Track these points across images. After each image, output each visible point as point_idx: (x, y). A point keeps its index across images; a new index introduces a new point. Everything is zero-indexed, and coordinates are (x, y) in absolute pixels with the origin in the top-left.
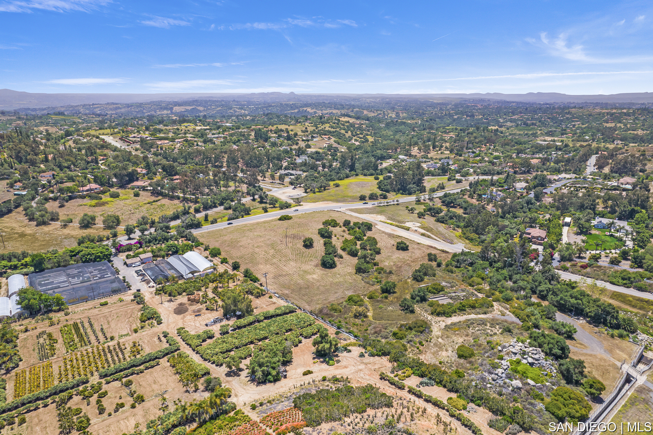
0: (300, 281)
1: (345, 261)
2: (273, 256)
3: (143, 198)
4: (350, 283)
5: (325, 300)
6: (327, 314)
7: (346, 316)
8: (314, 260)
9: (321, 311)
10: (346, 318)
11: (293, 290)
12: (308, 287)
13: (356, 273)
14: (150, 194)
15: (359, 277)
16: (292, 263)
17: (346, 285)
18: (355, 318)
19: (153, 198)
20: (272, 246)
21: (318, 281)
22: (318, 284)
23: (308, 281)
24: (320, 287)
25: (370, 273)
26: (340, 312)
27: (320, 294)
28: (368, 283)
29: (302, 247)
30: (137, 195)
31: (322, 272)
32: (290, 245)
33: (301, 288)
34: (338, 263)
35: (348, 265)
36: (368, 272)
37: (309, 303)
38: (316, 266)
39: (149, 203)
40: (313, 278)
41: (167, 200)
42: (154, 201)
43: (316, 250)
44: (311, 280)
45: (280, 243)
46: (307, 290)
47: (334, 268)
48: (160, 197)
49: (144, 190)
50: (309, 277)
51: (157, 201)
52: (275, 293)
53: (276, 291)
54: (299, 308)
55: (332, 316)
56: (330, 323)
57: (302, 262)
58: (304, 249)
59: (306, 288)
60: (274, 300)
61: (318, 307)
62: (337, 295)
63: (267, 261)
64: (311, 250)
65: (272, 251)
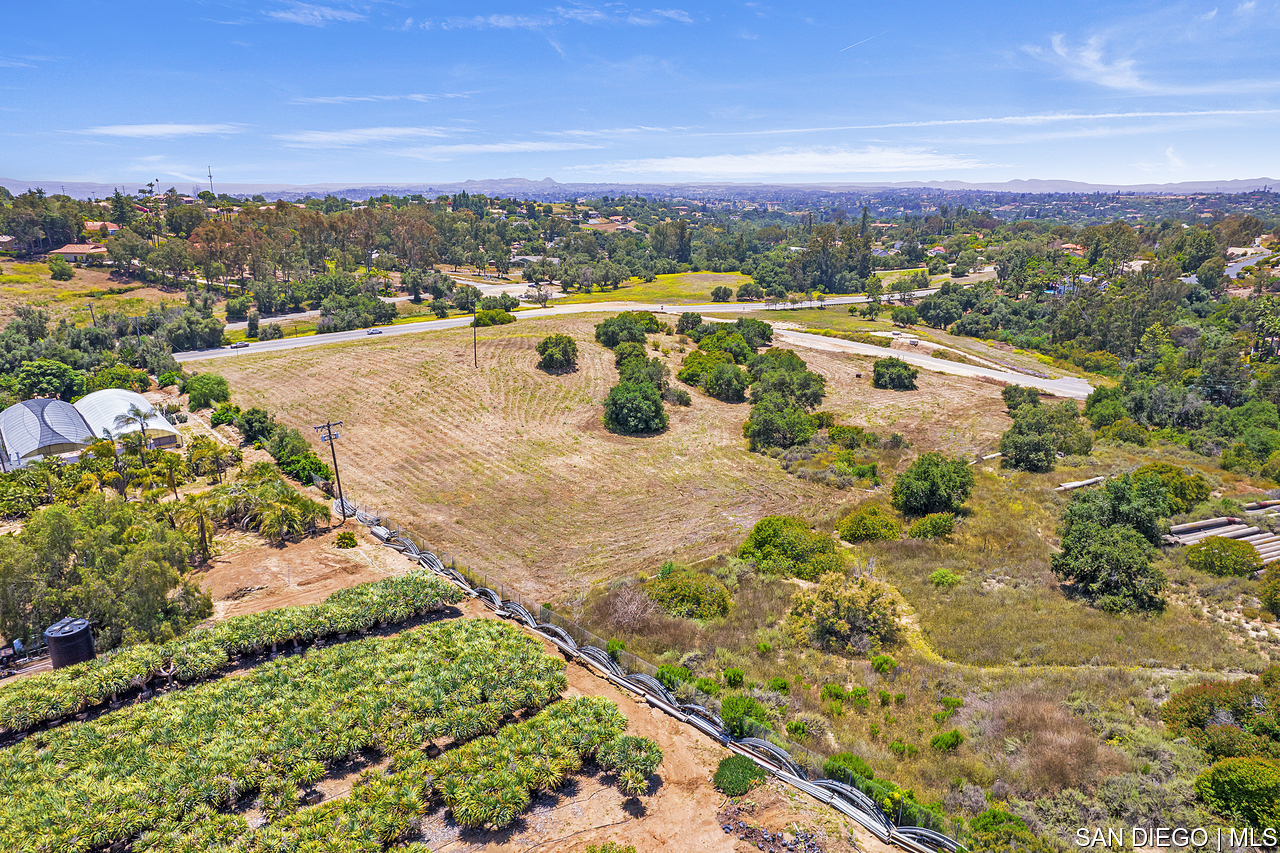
0: (514, 478)
1: (700, 414)
2: (421, 398)
3: (81, 284)
4: (736, 481)
5: (628, 549)
6: (644, 629)
7: (762, 635)
8: (579, 408)
9: (603, 608)
10: (765, 654)
11: (473, 511)
12: (545, 499)
13: (753, 450)
14: (109, 276)
15: (769, 463)
16: (489, 419)
17: (721, 489)
18: (826, 649)
19: (115, 286)
20: (423, 370)
21: (592, 475)
22: (593, 486)
23: (548, 475)
24: (602, 498)
25: (812, 446)
26: (724, 611)
27: (600, 526)
28: (816, 480)
29: (532, 370)
30: (61, 275)
31: (609, 446)
32: (489, 365)
33: (510, 502)
34: (673, 421)
35: (713, 426)
36: (805, 442)
37: (539, 569)
38: (588, 427)
39: (91, 295)
40: (571, 467)
41: (155, 291)
42: (112, 292)
43: (588, 380)
44: (563, 472)
45: (452, 358)
46: (541, 511)
47: (658, 431)
48: (136, 284)
49: (90, 266)
50: (556, 463)
51: (120, 292)
52: (378, 522)
53: (385, 515)
54: (483, 594)
55: (680, 642)
56: (670, 687)
57: (529, 416)
58: (542, 377)
59: (533, 503)
60: (363, 552)
61: (590, 584)
62: (686, 528)
63: (388, 413)
64: (565, 381)
65: (419, 384)
